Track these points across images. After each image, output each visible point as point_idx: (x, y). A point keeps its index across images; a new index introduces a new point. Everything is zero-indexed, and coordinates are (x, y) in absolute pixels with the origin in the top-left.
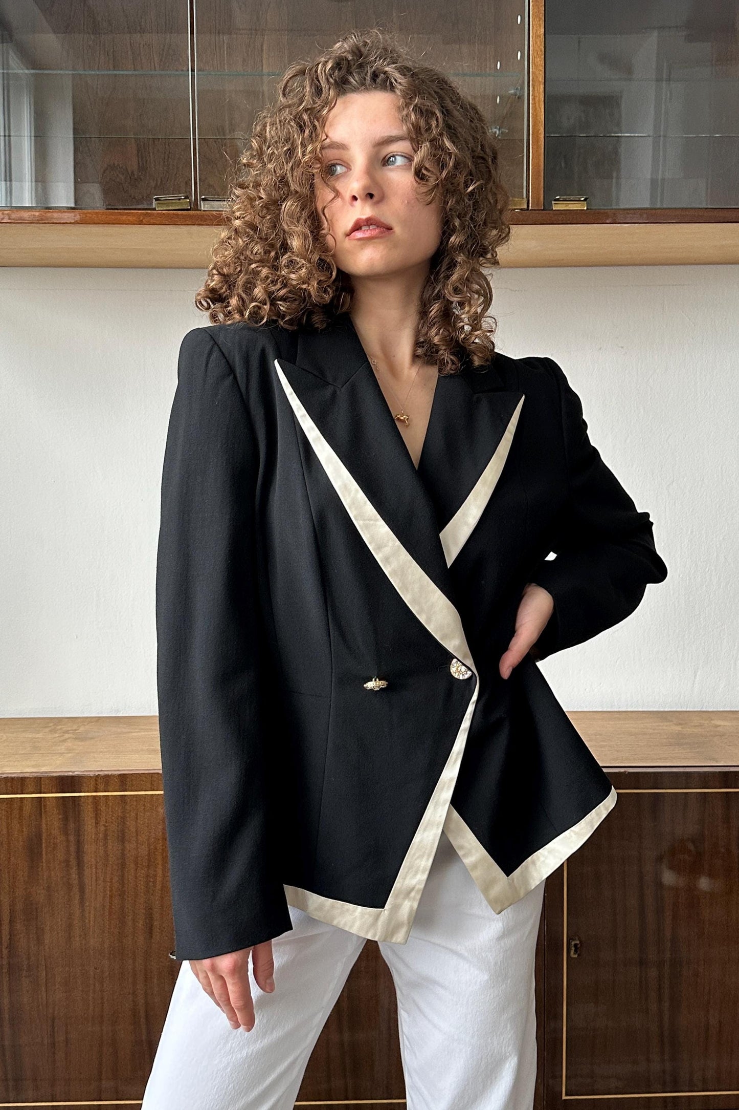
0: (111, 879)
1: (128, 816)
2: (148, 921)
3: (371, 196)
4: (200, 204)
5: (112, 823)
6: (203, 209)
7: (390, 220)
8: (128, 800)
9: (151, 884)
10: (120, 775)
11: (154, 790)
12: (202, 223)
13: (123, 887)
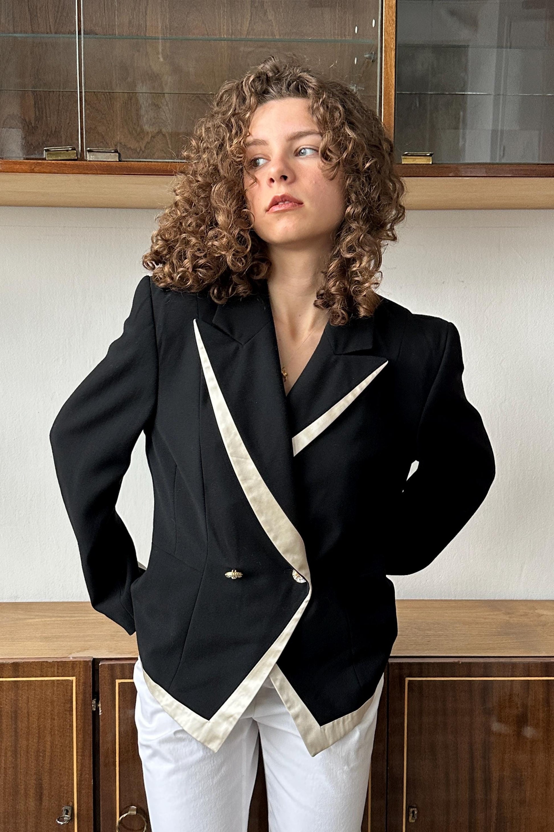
0: (6, 753)
1: (20, 699)
2: (38, 790)
3: (285, 178)
4: (86, 154)
5: (6, 705)
6: (88, 159)
7: (301, 197)
8: (21, 684)
9: (41, 758)
10: (14, 663)
11: (43, 676)
12: (86, 172)
13: (16, 760)
